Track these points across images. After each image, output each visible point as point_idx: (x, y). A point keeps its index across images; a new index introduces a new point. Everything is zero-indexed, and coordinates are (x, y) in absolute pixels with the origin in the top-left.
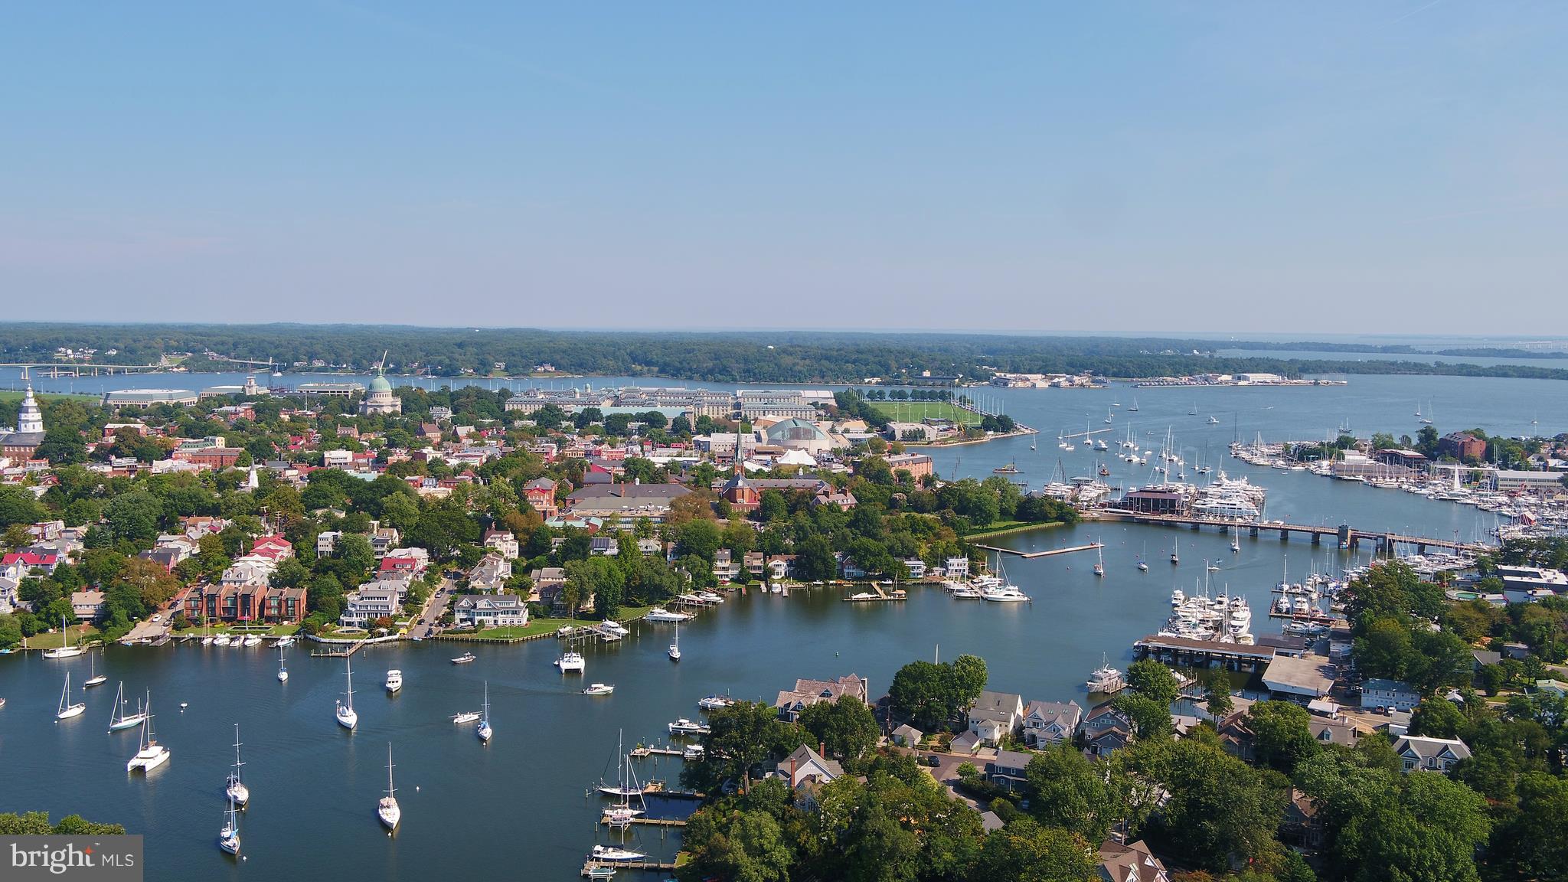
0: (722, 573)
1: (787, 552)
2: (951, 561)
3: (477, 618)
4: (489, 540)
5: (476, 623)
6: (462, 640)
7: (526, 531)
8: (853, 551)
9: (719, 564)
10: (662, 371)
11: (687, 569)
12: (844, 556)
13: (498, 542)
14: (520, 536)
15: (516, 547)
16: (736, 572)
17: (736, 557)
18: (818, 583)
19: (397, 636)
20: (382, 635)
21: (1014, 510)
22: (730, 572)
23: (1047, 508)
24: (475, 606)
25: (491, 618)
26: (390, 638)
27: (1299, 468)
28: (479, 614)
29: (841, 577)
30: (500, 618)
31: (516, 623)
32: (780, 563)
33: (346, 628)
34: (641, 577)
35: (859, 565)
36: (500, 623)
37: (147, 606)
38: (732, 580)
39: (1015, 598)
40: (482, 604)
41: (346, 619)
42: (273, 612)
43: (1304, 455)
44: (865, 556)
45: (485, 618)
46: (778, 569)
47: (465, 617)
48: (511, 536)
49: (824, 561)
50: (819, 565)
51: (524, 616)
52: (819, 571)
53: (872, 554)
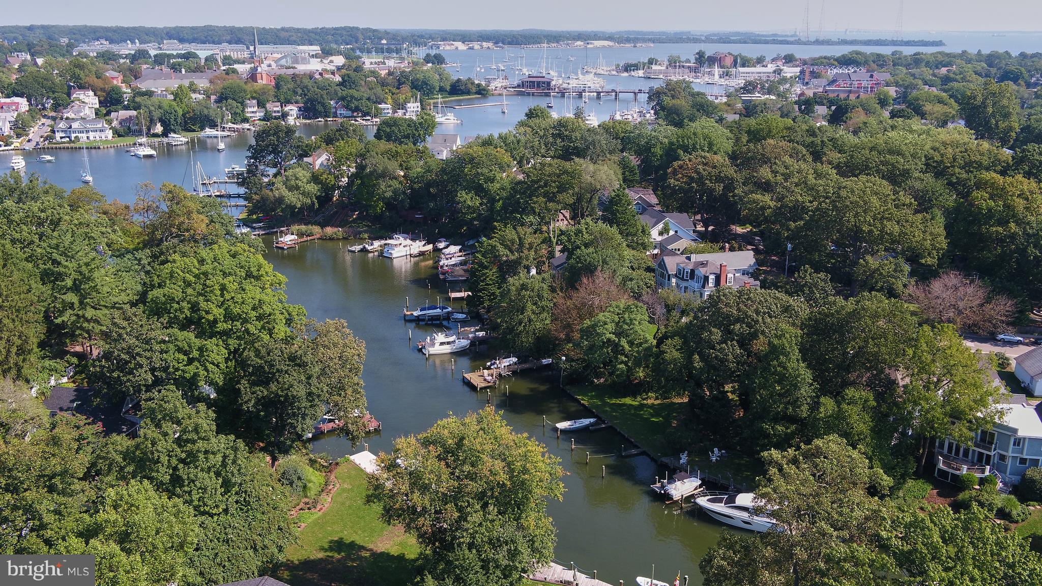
0: (252, 115)
1: (296, 102)
2: (409, 105)
3: (73, 136)
4: (75, 96)
5: (73, 139)
6: (64, 148)
7: (103, 90)
8: (343, 98)
9: (250, 110)
11: (227, 110)
12: (337, 103)
13: (82, 96)
14: (99, 93)
15: (97, 101)
16: (262, 114)
17: (261, 104)
18: (320, 119)
19: (12, 147)
20: (1, 146)
21: (448, 88)
22: (258, 114)
23: (470, 86)
24: (71, 127)
25: (84, 135)
26: (6, 148)
27: (626, 74)
28: (74, 132)
29: (335, 115)
30: (91, 135)
31: (103, 138)
32: (293, 108)
34: (194, 111)
35: (347, 107)
36: (91, 138)
38: (260, 120)
39: (452, 121)
40: (75, 125)
43: (627, 68)
44: (351, 100)
45: (80, 135)
46: (291, 112)
47: (64, 135)
48: (91, 93)
49: (323, 105)
50: (320, 108)
51: (109, 134)
52: (320, 112)
53: (356, 99)
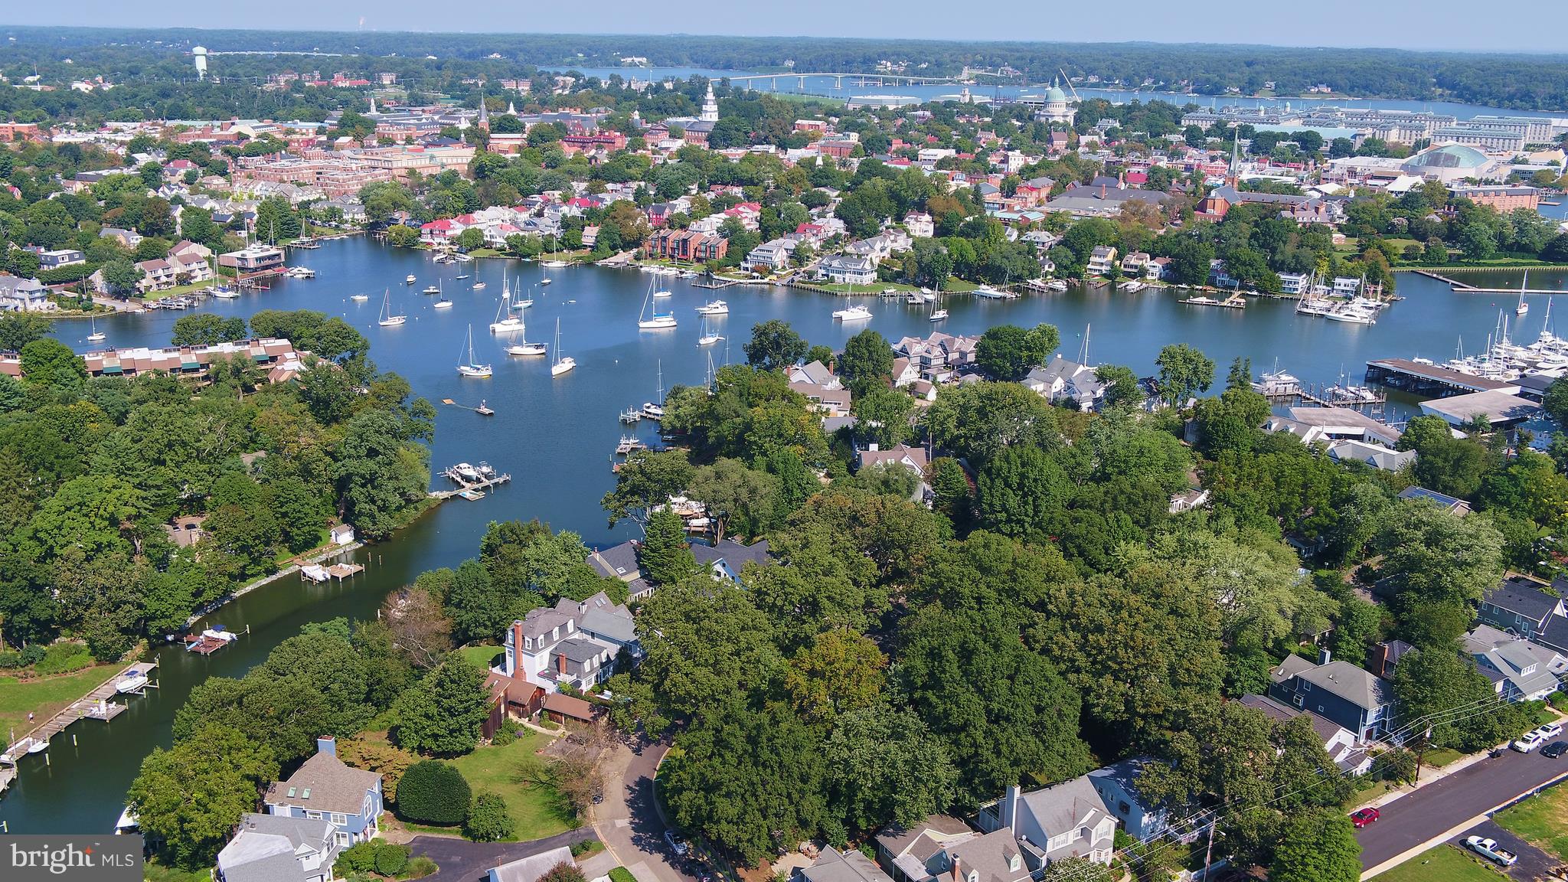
0: (1098, 267)
1: (1168, 256)
2: (1337, 280)
3: (831, 275)
4: (907, 219)
5: (830, 278)
7: (942, 215)
9: (1097, 259)
10: (1460, 96)
11: (1050, 259)
13: (912, 221)
14: (937, 218)
15: (931, 227)
17: (1120, 255)
18: (1184, 286)
19: (766, 280)
20: (754, 278)
24: (831, 265)
26: (759, 281)
28: (833, 272)
29: (1209, 283)
30: (848, 276)
31: (859, 282)
32: (1159, 265)
33: (742, 272)
37: (623, 240)
38: (1103, 275)
39: (1357, 319)
40: (836, 263)
41: (743, 264)
42: (703, 255)
46: (1152, 270)
47: (825, 273)
48: (932, 219)
50: (1187, 270)
52: (1186, 275)
53: (1244, 264)
